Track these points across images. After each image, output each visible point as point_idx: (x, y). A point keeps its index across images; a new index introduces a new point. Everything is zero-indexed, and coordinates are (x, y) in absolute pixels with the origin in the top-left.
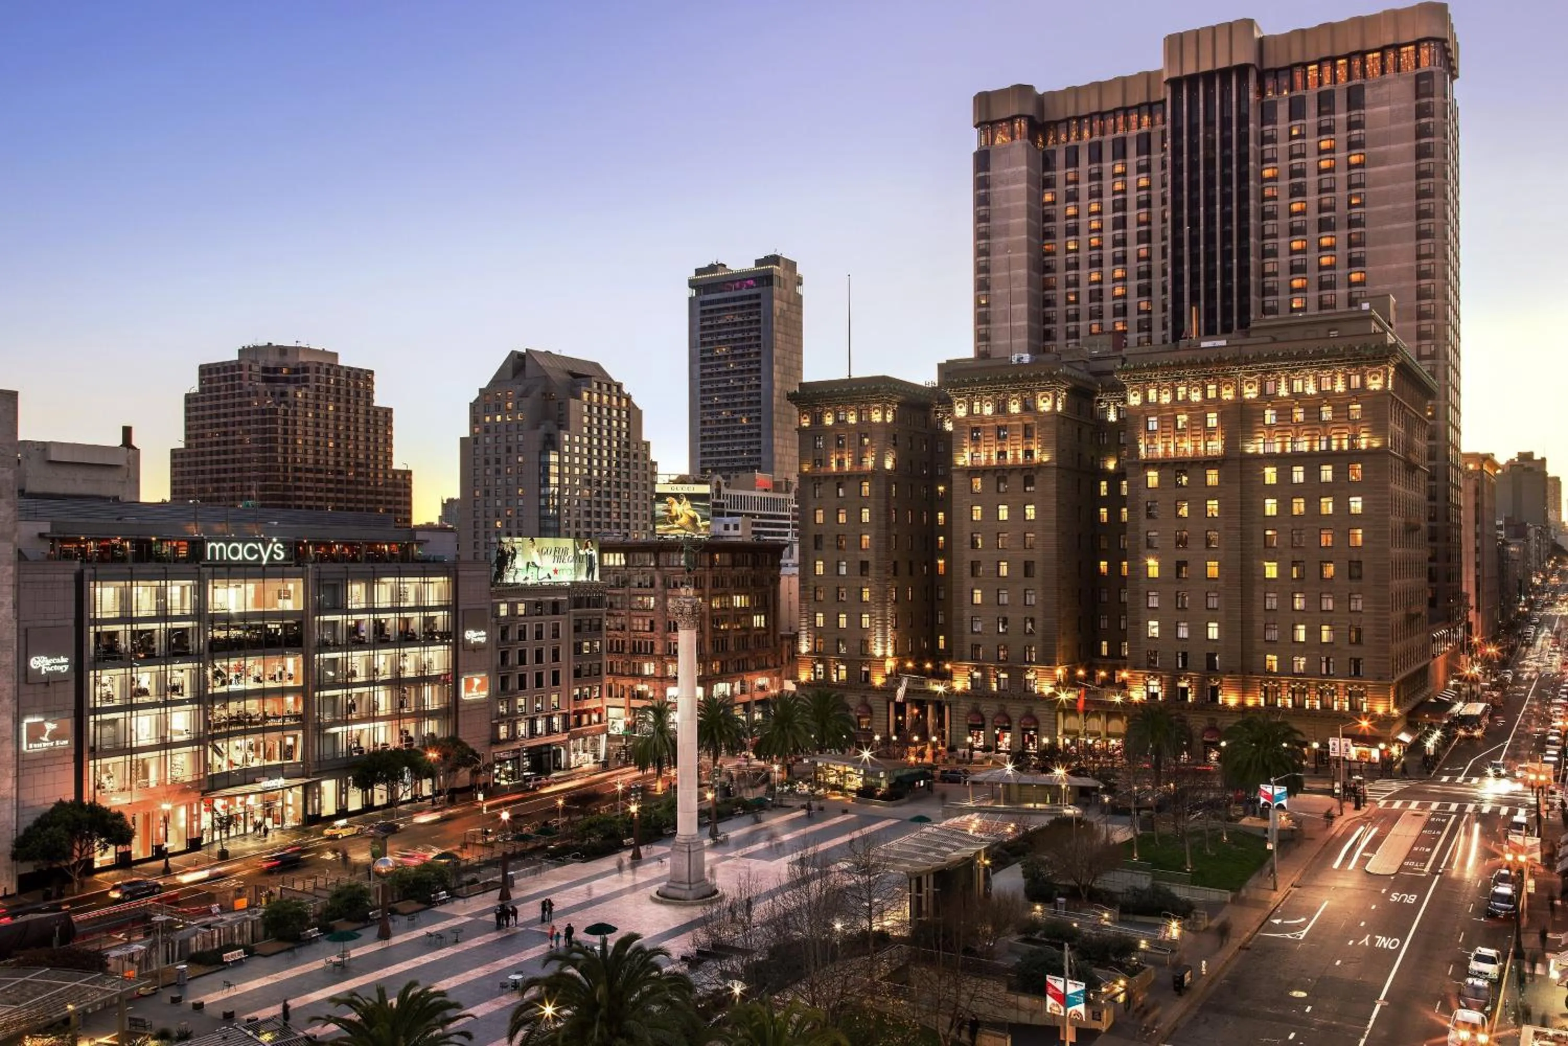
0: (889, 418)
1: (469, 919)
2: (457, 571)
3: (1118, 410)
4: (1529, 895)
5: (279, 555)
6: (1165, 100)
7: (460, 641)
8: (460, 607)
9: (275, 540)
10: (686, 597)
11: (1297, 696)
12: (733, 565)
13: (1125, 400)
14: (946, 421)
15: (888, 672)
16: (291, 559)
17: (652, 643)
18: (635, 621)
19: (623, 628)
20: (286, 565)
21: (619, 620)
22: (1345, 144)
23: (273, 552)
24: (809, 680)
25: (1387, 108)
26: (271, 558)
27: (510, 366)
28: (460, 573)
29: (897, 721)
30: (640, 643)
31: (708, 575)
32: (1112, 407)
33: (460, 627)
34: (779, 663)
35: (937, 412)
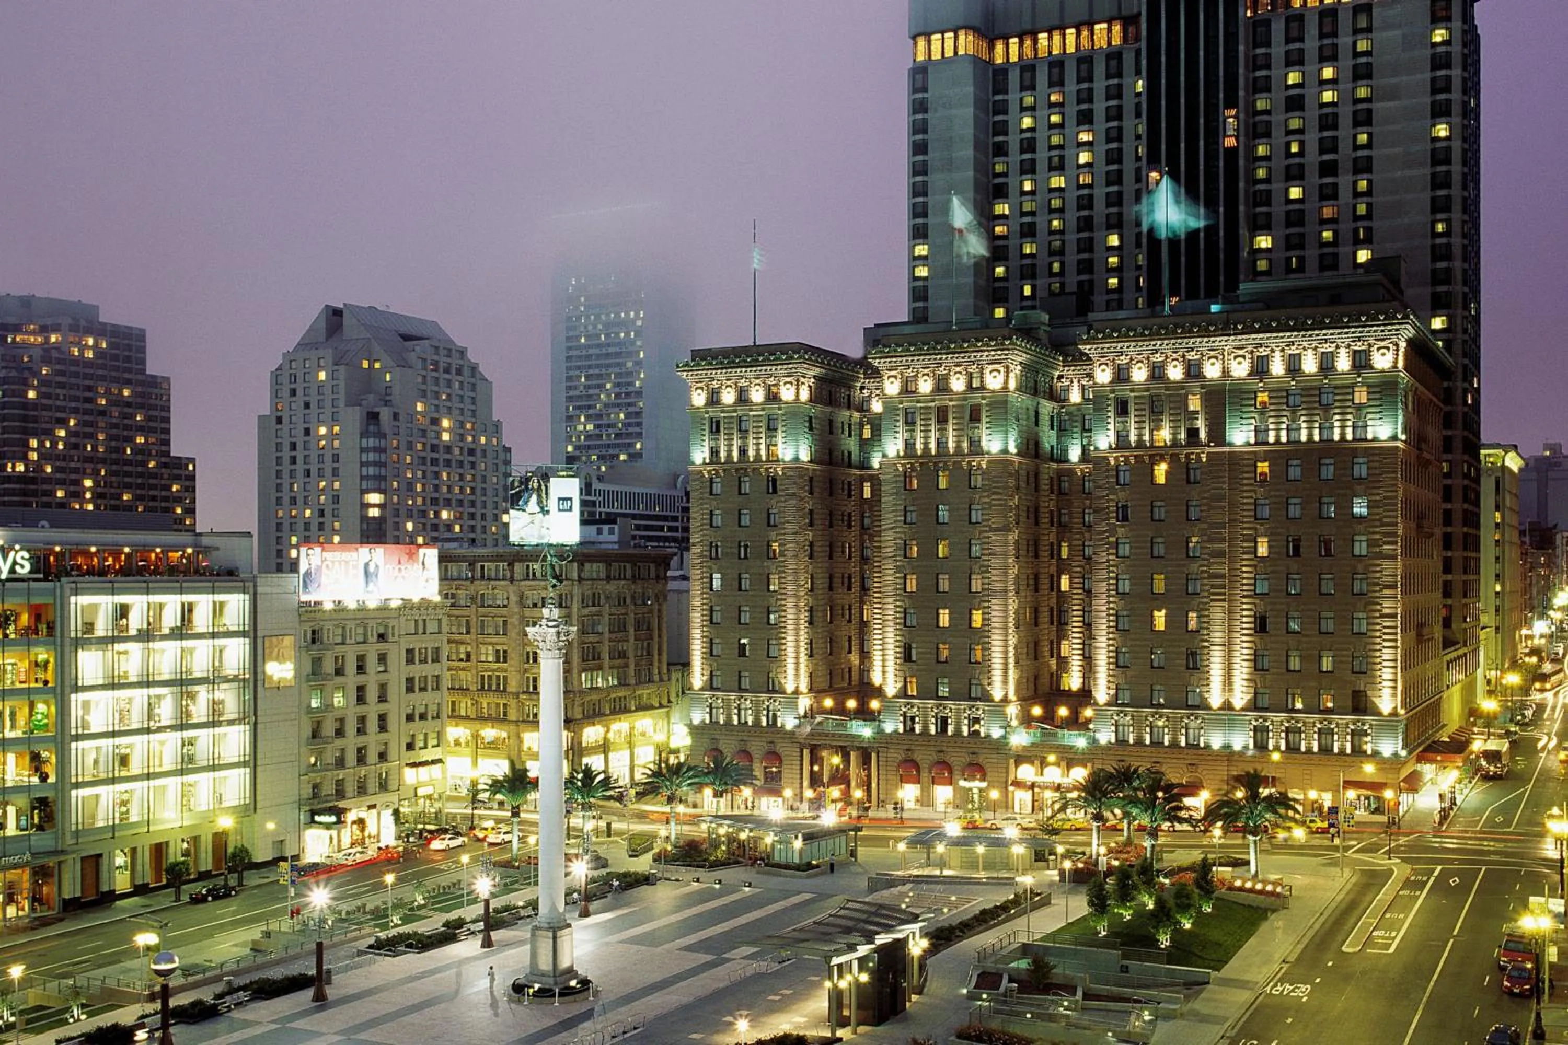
0: (804, 395)
1: (274, 1026)
2: (255, 586)
3: (1083, 389)
4: (1552, 965)
5: (22, 566)
6: (1139, 14)
7: (260, 677)
8: (259, 634)
9: (17, 547)
10: (549, 620)
11: (1291, 736)
12: (608, 578)
13: (1090, 376)
14: (874, 401)
15: (802, 713)
16: (38, 572)
17: (505, 678)
18: (483, 650)
19: (468, 658)
20: (29, 579)
21: (462, 649)
22: (1350, 74)
23: (15, 563)
24: (703, 722)
25: (1398, 33)
26: (12, 571)
27: (323, 325)
28: (260, 590)
29: (812, 771)
30: (490, 677)
31: (576, 590)
32: (1075, 384)
33: (260, 658)
34: (665, 702)
35: (862, 388)
